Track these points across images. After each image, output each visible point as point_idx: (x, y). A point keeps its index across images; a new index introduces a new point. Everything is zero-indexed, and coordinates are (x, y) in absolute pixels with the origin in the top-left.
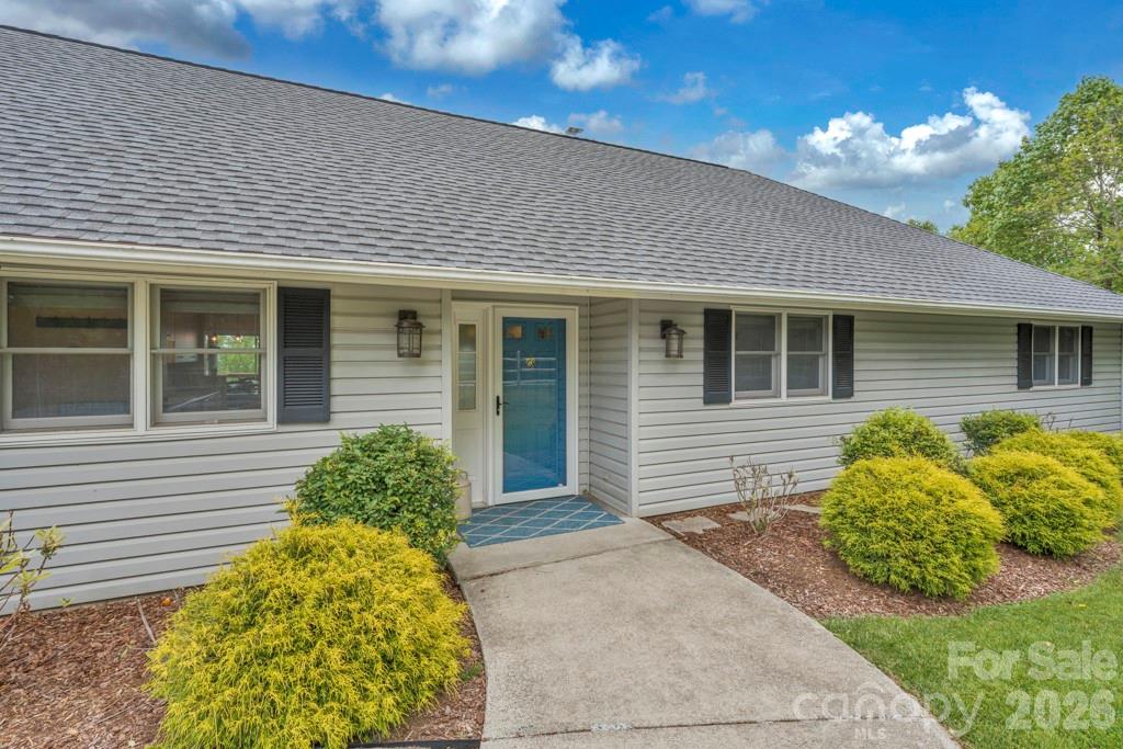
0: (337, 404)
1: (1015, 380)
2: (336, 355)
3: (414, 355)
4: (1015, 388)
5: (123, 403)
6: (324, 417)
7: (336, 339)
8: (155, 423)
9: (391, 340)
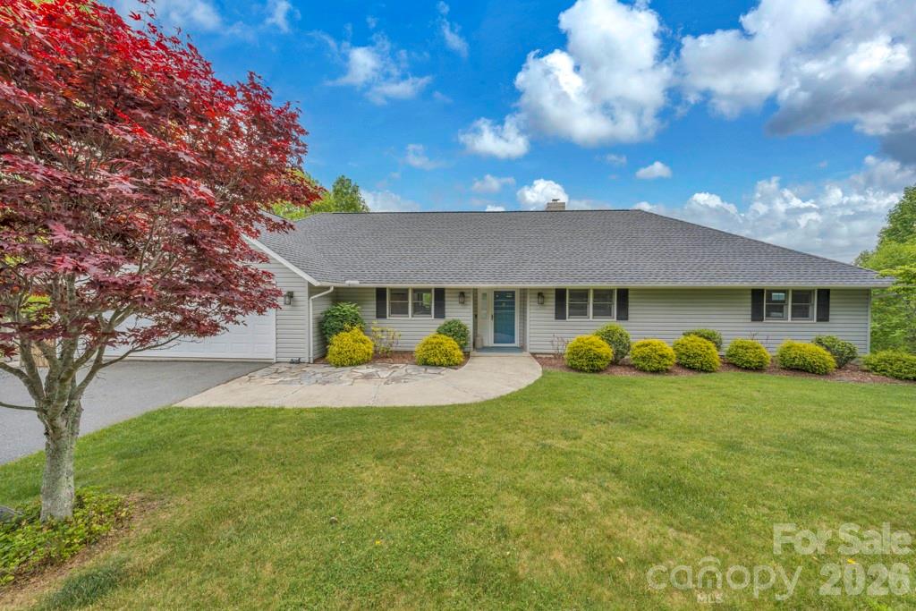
0: (446, 314)
1: (750, 317)
2: (446, 303)
3: (463, 303)
4: (750, 321)
5: (407, 313)
6: (443, 317)
7: (446, 299)
8: (412, 316)
9: (457, 299)
